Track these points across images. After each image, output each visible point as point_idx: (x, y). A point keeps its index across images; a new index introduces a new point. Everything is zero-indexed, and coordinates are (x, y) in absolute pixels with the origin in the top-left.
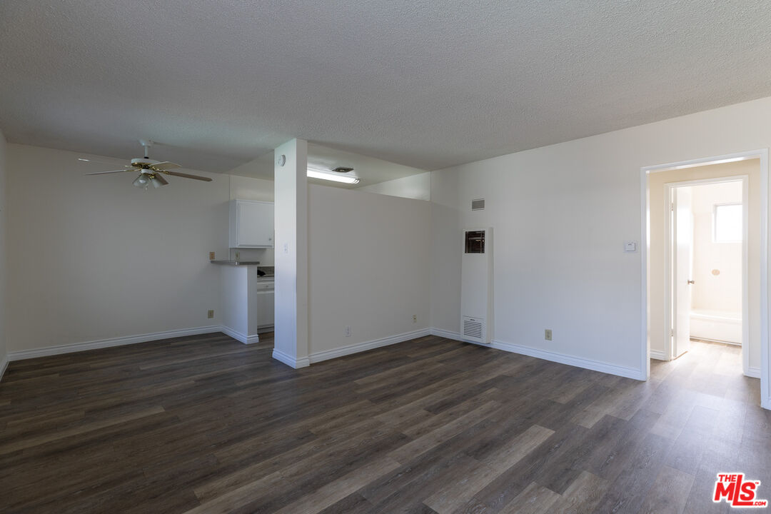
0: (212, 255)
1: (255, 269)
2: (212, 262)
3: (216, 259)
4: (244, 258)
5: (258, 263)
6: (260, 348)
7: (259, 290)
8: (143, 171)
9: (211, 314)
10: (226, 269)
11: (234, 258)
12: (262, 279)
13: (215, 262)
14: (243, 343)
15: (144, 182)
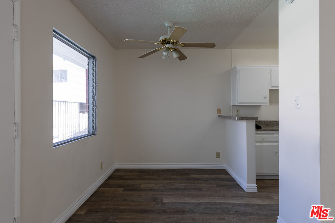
0: (219, 111)
1: (253, 124)
2: (219, 116)
3: (222, 113)
4: (243, 113)
5: (257, 118)
6: (260, 202)
7: (257, 142)
8: (167, 46)
9: (218, 155)
10: (229, 122)
11: (235, 113)
12: (259, 132)
13: (222, 116)
14: (245, 191)
15: (167, 53)
